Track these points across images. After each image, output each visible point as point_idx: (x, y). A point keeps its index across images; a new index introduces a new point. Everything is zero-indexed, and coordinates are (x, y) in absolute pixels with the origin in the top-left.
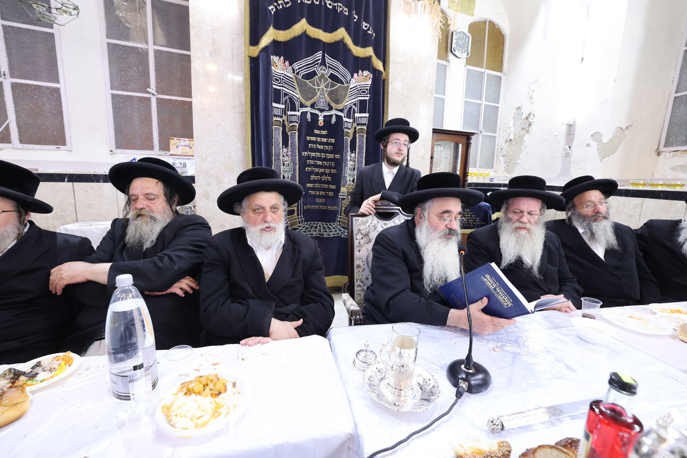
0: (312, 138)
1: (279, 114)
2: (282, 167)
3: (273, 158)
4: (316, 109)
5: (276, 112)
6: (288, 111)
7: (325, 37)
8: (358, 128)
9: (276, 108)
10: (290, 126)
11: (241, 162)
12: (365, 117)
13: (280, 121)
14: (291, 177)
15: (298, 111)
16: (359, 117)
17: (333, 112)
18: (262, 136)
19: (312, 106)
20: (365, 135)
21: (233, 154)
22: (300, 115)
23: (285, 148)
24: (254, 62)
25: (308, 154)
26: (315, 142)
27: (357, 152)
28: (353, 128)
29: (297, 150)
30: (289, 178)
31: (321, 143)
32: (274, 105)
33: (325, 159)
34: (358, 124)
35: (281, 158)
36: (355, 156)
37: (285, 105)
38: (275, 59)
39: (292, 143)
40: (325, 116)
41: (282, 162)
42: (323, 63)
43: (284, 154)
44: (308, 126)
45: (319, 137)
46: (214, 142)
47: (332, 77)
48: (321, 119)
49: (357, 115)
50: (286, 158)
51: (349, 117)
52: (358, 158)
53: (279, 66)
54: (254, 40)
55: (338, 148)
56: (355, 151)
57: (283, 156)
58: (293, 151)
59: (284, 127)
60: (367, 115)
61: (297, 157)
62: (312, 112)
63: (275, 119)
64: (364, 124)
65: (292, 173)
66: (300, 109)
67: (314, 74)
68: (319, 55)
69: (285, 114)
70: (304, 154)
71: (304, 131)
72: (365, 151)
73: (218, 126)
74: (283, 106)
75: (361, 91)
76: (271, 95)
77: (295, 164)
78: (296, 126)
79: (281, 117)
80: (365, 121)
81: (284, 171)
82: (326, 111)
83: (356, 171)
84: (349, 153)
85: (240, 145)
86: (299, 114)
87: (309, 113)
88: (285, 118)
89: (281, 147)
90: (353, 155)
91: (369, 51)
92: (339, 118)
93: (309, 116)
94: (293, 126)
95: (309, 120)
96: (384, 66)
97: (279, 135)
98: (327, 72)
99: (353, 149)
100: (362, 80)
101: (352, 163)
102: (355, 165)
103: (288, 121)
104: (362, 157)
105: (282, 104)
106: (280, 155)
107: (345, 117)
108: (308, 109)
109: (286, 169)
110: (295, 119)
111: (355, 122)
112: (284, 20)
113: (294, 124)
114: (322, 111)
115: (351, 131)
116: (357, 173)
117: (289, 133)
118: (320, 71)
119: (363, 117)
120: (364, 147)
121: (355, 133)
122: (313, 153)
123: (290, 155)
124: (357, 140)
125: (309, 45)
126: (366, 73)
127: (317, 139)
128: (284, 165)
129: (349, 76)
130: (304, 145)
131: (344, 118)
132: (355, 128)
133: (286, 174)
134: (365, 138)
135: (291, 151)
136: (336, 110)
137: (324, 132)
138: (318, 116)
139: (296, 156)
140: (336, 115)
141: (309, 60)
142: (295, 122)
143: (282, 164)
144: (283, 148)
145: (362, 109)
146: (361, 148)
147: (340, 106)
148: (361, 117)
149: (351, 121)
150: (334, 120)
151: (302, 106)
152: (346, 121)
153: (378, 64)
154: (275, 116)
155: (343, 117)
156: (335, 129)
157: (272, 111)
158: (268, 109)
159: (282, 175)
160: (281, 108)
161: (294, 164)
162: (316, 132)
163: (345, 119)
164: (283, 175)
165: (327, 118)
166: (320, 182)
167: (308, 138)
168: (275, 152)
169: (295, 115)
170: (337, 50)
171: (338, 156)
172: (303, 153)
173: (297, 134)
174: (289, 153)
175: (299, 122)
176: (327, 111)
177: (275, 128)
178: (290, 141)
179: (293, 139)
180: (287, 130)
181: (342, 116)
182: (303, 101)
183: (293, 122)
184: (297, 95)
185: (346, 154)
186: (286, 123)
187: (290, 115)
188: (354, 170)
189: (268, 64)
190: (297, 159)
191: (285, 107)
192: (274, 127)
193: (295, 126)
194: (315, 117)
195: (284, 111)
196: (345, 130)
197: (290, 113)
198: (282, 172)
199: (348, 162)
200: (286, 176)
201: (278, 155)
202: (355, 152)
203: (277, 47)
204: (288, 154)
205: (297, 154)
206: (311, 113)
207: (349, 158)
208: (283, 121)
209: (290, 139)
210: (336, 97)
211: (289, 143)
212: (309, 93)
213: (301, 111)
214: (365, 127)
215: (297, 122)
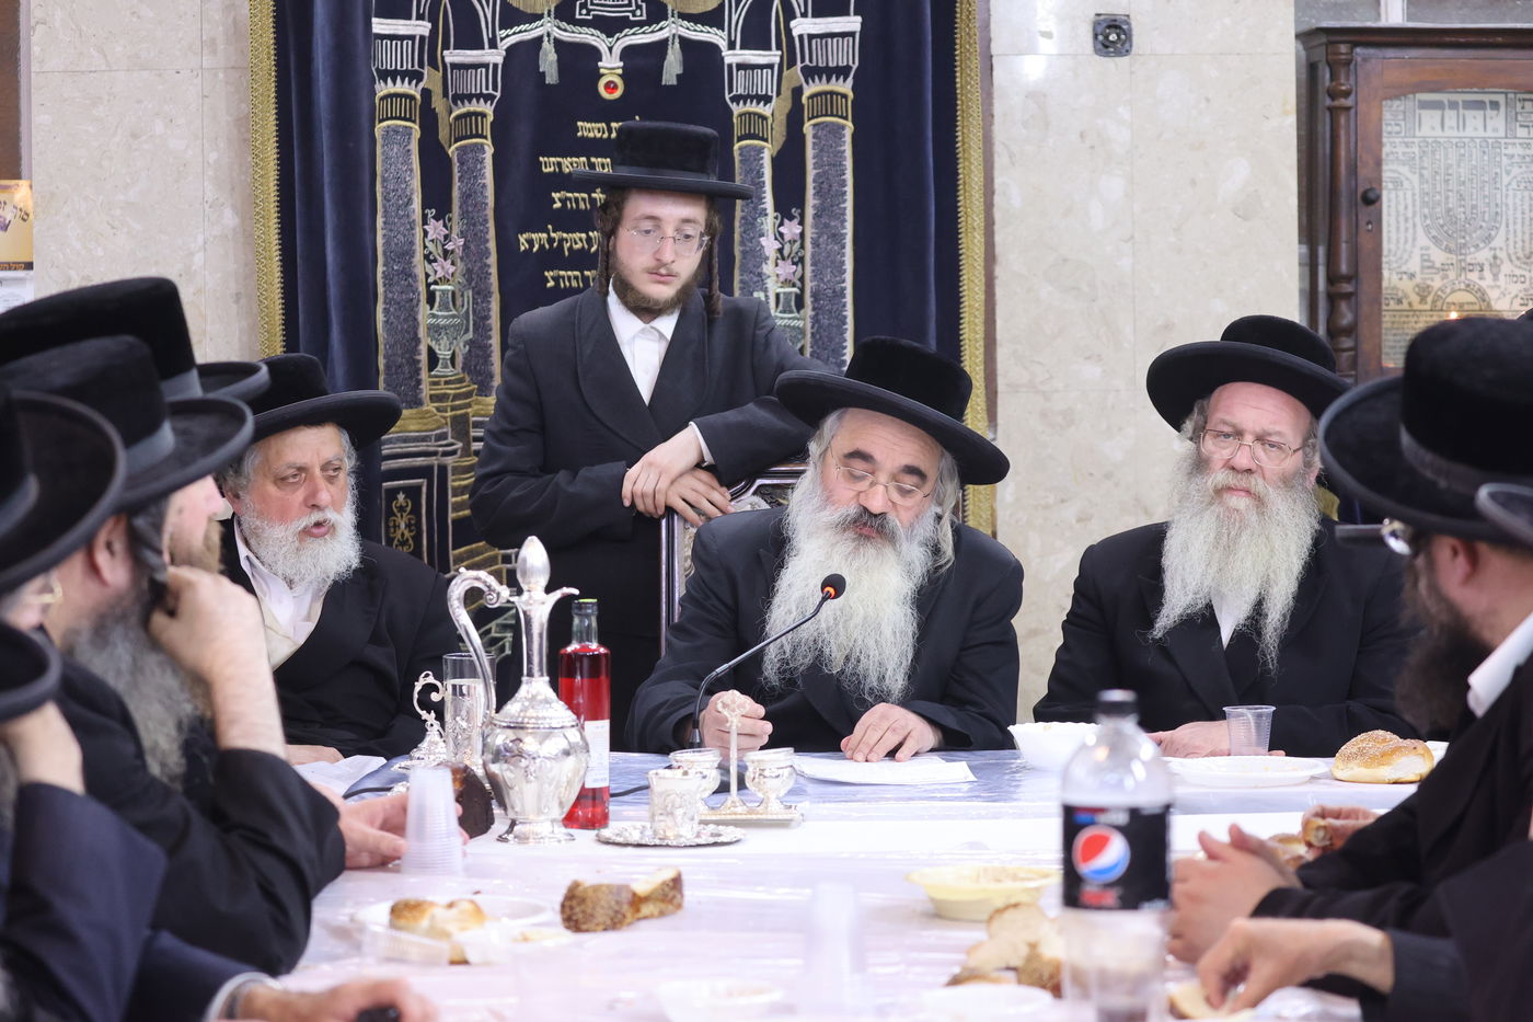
0: (566, 162)
1: (407, 66)
2: (423, 310)
3: (380, 269)
4: (582, 23)
5: (388, 57)
6: (446, 46)
8: (808, 91)
9: (392, 37)
10: (458, 118)
11: (238, 296)
12: (843, 35)
13: (412, 98)
14: (469, 355)
15: (493, 45)
16: (811, 37)
17: (670, 29)
18: (327, 179)
19: (565, 12)
20: (849, 125)
21: (199, 259)
22: (499, 60)
23: (437, 218)
25: (551, 241)
27: (810, 212)
28: (786, 93)
29: (491, 225)
30: (459, 360)
32: (380, 26)
34: (811, 73)
35: (419, 266)
36: (802, 235)
37: (433, 20)
39: (466, 197)
40: (629, 53)
41: (422, 288)
43: (431, 246)
44: (545, 109)
46: (118, 212)
48: (611, 64)
49: (802, 26)
50: (443, 268)
51: (755, 35)
52: (816, 244)
56: (801, 205)
57: (429, 259)
58: (473, 237)
59: (429, 120)
60: (853, 23)
61: (493, 260)
62: (565, 36)
63: (383, 89)
64: (843, 72)
65: (470, 335)
66: (503, 33)
69: (433, 64)
70: (530, 242)
71: (523, 132)
72: (849, 205)
73: (135, 136)
74: (422, 28)
77: (482, 294)
78: (484, 115)
79: (416, 76)
80: (846, 55)
81: (435, 330)
82: (632, 25)
83: (808, 311)
84: (769, 222)
85: (230, 219)
86: (495, 57)
87: (548, 49)
88: (431, 78)
89: (417, 215)
90: (791, 229)
92: (701, 58)
93: (549, 61)
94: (469, 115)
95: (552, 77)
97: (407, 162)
99: (789, 200)
101: (787, 269)
102: (802, 279)
103: (445, 94)
104: (837, 238)
105: (420, 17)
106: (411, 253)
107: (732, 46)
108: (548, 28)
109: (443, 317)
110: (478, 82)
111: (792, 63)
113: (474, 107)
114: (610, 27)
115: (774, 111)
116: (815, 320)
117: (452, 151)
119: (832, 35)
120: (843, 184)
121: (795, 119)
122: (577, 235)
123: (459, 252)
124: (810, 152)
127: (592, 166)
128: (431, 299)
130: (526, 200)
131: (725, 53)
132: (797, 92)
133: (444, 341)
134: (848, 138)
135: (462, 234)
136: (683, 16)
138: (595, 54)
139: (487, 253)
140: (684, 42)
142: (479, 96)
143: (423, 297)
144: (425, 222)
146: (829, 193)
148: (822, 36)
149: (773, 56)
150: (673, 67)
151: (511, 17)
152: (741, 66)
154: (385, 75)
155: (723, 44)
157: (370, 57)
158: (351, 48)
159: (423, 348)
160: (412, 38)
161: (477, 293)
162: (589, 129)
163: (731, 57)
164: (431, 352)
165: (643, 62)
167: (549, 164)
168: (387, 244)
169: (476, 66)
172: (522, 238)
173: (489, 150)
174: (457, 243)
175: (498, 94)
176: (641, 24)
177: (387, 130)
178: (456, 184)
179: (472, 173)
180: (443, 134)
181: (714, 48)
183: (470, 97)
185: (751, 225)
186: (438, 103)
187: (455, 66)
188: (800, 304)
190: (494, 270)
191: (434, 31)
192: (380, 128)
193: (477, 114)
194: (579, 60)
195: (429, 49)
196: (737, 109)
197: (453, 56)
198: (422, 332)
199: (768, 268)
200: (443, 353)
201: (406, 254)
202: (802, 216)
204: (449, 247)
205: (492, 245)
206: (558, 44)
207: (769, 245)
208: (426, 93)
209: (456, 175)
211: (456, 194)
213: (504, 45)
214: (845, 87)
215: (488, 98)
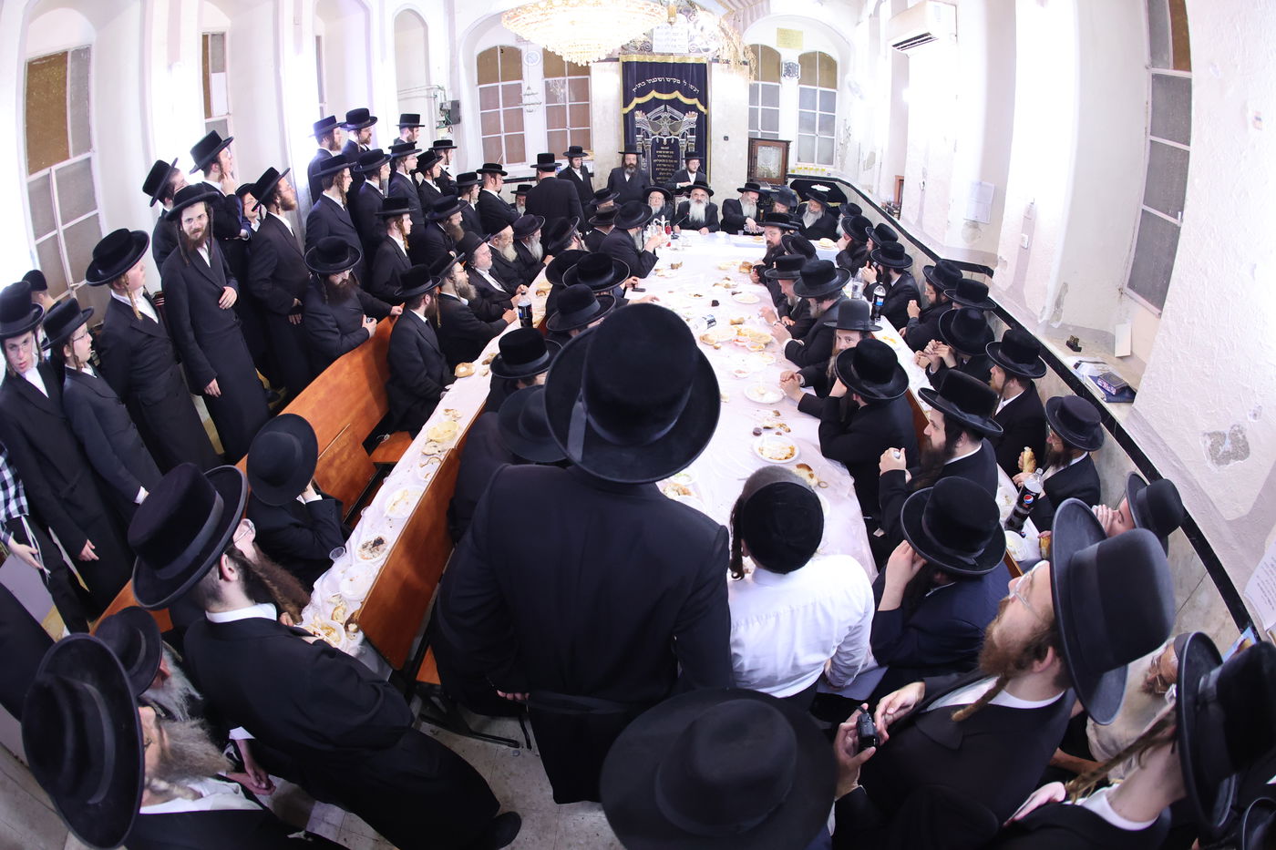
0: (659, 152)
1: (640, 140)
4: (662, 136)
5: (638, 139)
7: (665, 97)
9: (639, 137)
10: (646, 146)
17: (672, 136)
19: (659, 134)
22: (652, 140)
24: (626, 116)
26: (662, 154)
31: (665, 154)
32: (637, 136)
33: (668, 163)
34: (689, 142)
37: (644, 135)
38: (637, 112)
40: (667, 139)
42: (666, 110)
44: (657, 145)
45: (664, 151)
47: (671, 117)
48: (665, 141)
49: (688, 137)
51: (683, 137)
53: (639, 116)
54: (626, 105)
55: (676, 156)
58: (648, 160)
59: (643, 147)
60: (695, 136)
61: (651, 163)
67: (660, 117)
68: (663, 107)
69: (644, 141)
71: (655, 148)
75: (690, 123)
76: (635, 131)
78: (650, 145)
80: (693, 139)
82: (668, 136)
87: (657, 138)
91: (695, 101)
93: (657, 140)
94: (648, 145)
95: (658, 142)
96: (706, 108)
98: (668, 115)
100: (691, 118)
105: (642, 135)
108: (657, 136)
110: (649, 142)
111: (687, 141)
112: (642, 93)
114: (665, 136)
115: (685, 146)
118: (663, 115)
119: (692, 137)
122: (661, 160)
125: (657, 102)
126: (693, 113)
129: (682, 115)
130: (655, 156)
132: (687, 144)
136: (674, 135)
137: (668, 148)
138: (663, 139)
140: (675, 138)
141: (658, 110)
145: (692, 132)
147: (677, 133)
148: (690, 138)
149: (684, 141)
150: (672, 141)
151: (653, 135)
153: (701, 108)
154: (638, 141)
155: (679, 138)
156: (674, 146)
158: (634, 140)
160: (641, 137)
162: (662, 148)
163: (680, 140)
165: (669, 140)
166: (665, 176)
167: (657, 152)
169: (649, 140)
170: (675, 103)
171: (676, 161)
173: (650, 150)
175: (652, 143)
179: (648, 153)
182: (654, 133)
184: (650, 130)
187: (646, 141)
189: (633, 116)
191: (644, 137)
194: (661, 140)
195: (643, 139)
196: (681, 146)
197: (646, 139)
203: (638, 107)
206: (659, 138)
208: (642, 143)
210: (674, 129)
212: (656, 127)
213: (652, 138)
214: (694, 143)
